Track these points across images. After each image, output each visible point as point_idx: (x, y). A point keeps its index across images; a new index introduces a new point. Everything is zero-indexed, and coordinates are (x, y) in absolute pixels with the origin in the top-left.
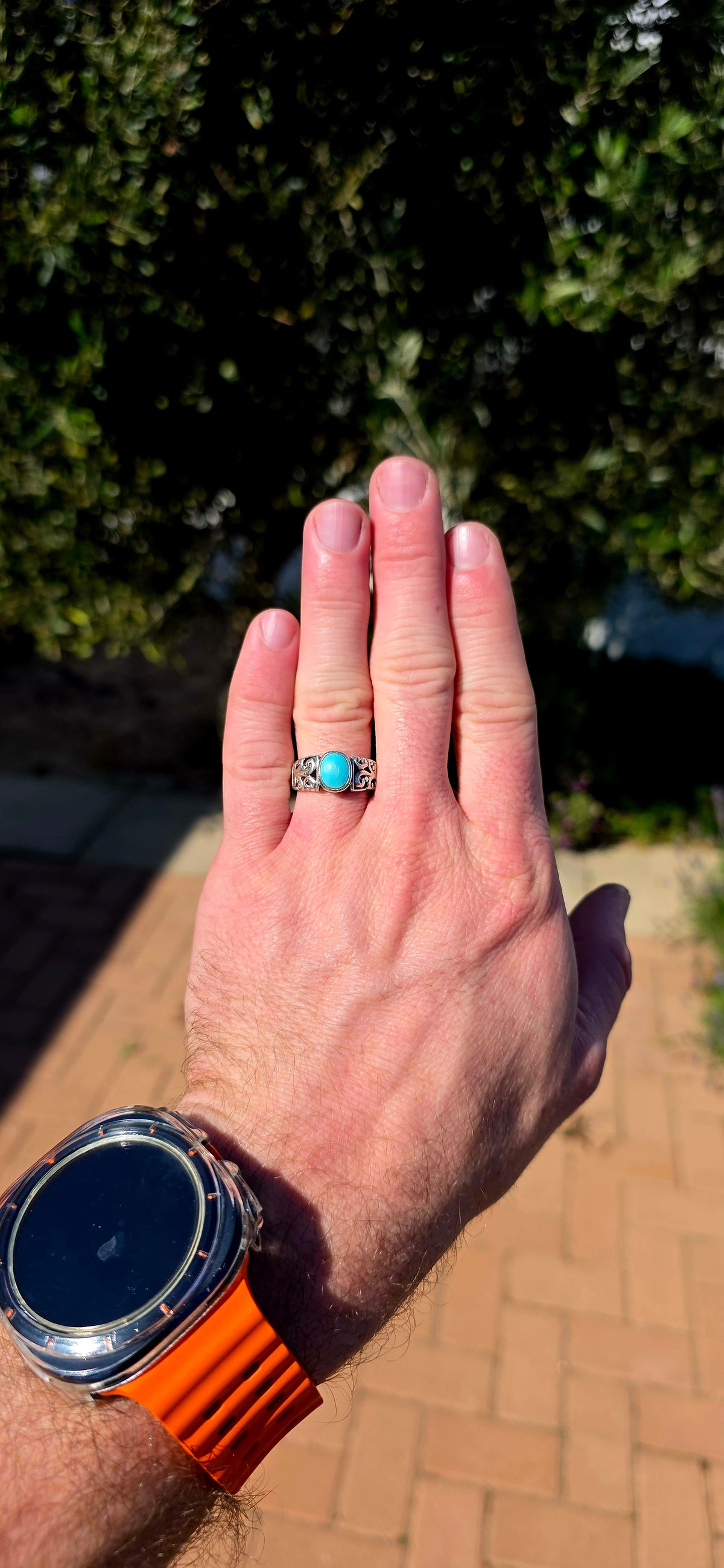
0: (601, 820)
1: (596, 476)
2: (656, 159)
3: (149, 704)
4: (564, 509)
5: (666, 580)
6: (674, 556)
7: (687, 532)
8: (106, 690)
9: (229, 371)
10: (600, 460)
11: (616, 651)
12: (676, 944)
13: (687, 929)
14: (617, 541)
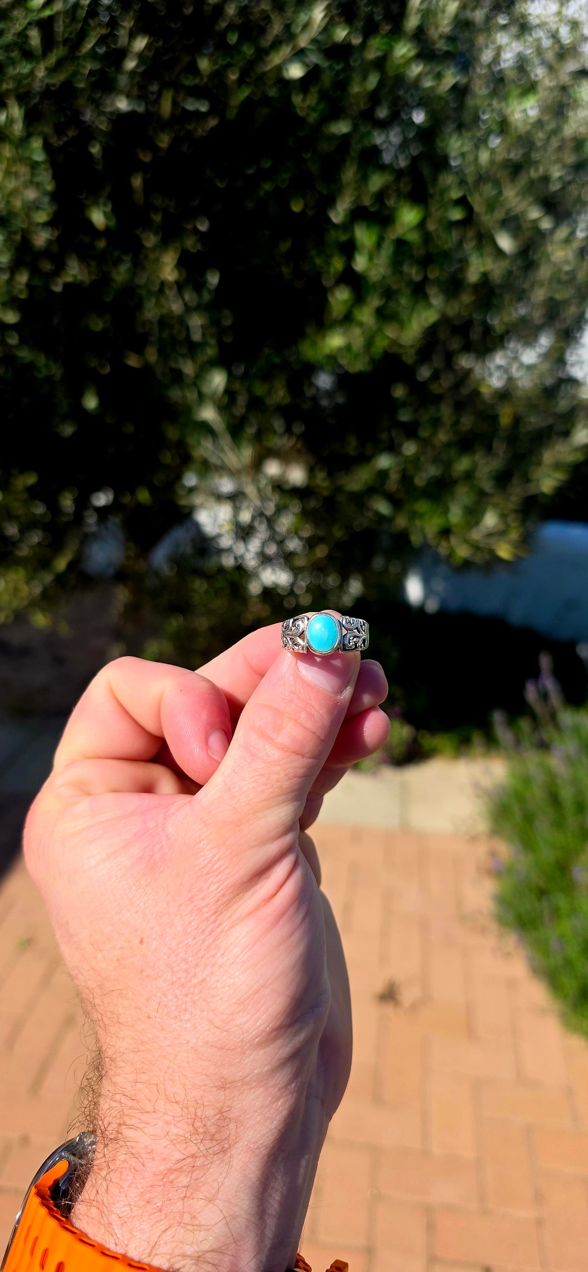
0: (415, 741)
1: (383, 475)
2: (400, 243)
3: (59, 661)
4: (360, 499)
5: (443, 550)
6: (446, 532)
7: (456, 514)
8: (24, 651)
9: (91, 402)
10: (384, 462)
11: (432, 606)
12: (474, 839)
13: (482, 826)
14: (401, 522)
